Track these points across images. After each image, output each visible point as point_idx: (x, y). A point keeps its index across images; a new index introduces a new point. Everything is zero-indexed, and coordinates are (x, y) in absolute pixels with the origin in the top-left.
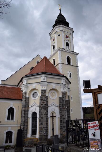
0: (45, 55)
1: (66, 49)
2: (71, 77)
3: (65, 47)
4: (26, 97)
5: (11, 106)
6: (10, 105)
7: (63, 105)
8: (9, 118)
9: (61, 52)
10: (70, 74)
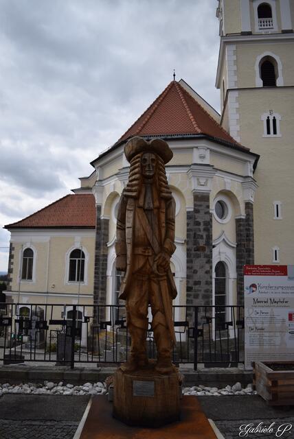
0: (174, 75)
1: (257, 30)
2: (275, 133)
3: (252, 25)
4: (99, 219)
5: (77, 246)
6: (74, 244)
7: (194, 237)
8: (72, 278)
9: (233, 47)
10: (274, 121)
